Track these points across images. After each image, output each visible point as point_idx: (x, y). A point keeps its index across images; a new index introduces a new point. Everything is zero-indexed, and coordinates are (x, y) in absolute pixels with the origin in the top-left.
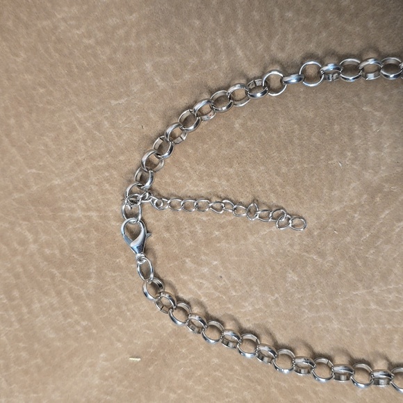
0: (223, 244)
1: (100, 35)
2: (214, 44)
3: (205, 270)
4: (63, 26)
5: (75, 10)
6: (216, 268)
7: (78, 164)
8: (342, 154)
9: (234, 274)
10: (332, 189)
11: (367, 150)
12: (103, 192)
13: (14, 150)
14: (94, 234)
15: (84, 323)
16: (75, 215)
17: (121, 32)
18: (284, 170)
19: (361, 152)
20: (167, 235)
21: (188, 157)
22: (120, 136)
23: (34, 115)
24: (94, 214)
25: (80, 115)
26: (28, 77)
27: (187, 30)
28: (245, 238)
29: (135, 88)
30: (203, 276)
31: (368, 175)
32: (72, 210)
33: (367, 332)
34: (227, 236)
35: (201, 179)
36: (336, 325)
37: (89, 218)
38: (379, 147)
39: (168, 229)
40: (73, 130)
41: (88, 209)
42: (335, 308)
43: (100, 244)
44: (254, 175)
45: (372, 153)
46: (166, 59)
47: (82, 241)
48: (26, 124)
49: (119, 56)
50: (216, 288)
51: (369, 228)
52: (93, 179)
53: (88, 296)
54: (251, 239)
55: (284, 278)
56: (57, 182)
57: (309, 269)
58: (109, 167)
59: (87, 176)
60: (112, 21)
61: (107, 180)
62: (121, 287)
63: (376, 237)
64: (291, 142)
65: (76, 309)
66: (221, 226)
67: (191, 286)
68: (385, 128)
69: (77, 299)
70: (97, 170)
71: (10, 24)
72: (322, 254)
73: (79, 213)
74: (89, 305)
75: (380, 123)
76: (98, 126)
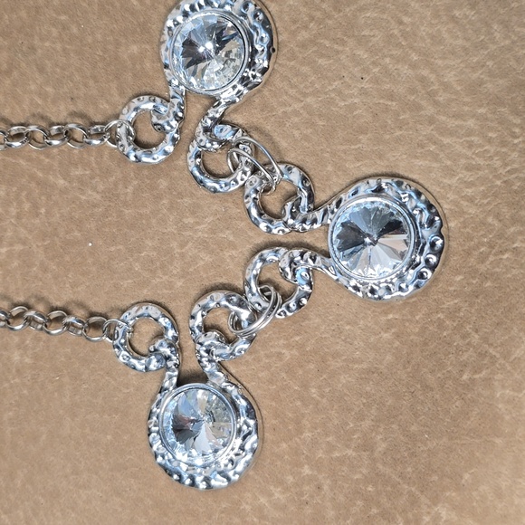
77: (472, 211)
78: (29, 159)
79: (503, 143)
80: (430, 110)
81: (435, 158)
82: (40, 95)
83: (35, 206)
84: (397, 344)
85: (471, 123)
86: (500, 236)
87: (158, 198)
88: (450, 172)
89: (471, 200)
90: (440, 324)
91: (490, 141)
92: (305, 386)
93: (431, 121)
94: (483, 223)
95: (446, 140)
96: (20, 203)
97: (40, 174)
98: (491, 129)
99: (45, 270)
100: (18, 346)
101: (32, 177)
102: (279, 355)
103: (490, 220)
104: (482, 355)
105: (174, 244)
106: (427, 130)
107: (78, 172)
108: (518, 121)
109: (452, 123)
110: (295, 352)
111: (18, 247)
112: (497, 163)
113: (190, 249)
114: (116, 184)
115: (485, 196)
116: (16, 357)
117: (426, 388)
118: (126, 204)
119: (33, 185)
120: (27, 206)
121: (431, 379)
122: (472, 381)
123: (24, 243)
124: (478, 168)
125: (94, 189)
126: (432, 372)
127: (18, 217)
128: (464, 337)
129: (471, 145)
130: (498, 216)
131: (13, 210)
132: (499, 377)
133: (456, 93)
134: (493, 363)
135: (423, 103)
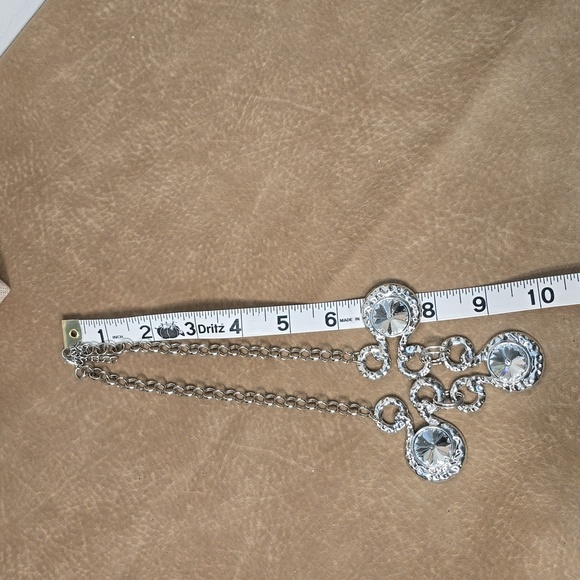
0: (149, 501)
1: (58, 409)
2: (118, 395)
3: (143, 519)
4: (39, 410)
5: (43, 399)
6: (149, 516)
7: (62, 481)
8: (196, 433)
9: (160, 516)
10: (196, 452)
11: (207, 427)
12: (79, 493)
13: (26, 485)
14: (80, 518)
15: (86, 571)
16: (67, 511)
17: (69, 403)
18: (170, 450)
19: (205, 428)
20: (118, 506)
21: (119, 459)
22: (81, 459)
23: (34, 462)
24: (77, 507)
25: (58, 454)
26: (26, 442)
27: (102, 392)
28: (160, 494)
29: (83, 430)
30: (143, 523)
31: (212, 439)
32: (65, 508)
33: (235, 525)
34: (150, 496)
35: (129, 469)
36: (218, 526)
37: (75, 510)
38: (213, 424)
39: (118, 502)
40: (56, 463)
41: (73, 505)
42: (214, 517)
43: (84, 523)
44: (155, 458)
45: (210, 427)
46: (96, 410)
47: (74, 525)
48: (30, 468)
49: (71, 416)
50: (152, 527)
51: (220, 467)
52: (73, 487)
53: (84, 555)
54: (163, 493)
55: (185, 509)
56: (53, 495)
57: (197, 499)
58: (79, 478)
59: (68, 487)
60: (63, 400)
61: (80, 485)
62: (101, 544)
63: (225, 471)
64: (170, 433)
65: (79, 564)
66: (146, 491)
67: (139, 530)
68: (213, 412)
69: (79, 559)
70: (73, 481)
71: (9, 416)
72: (201, 490)
73: (69, 509)
74: (86, 559)
75: (210, 411)
76: (68, 457)
77: (505, 474)
78: (276, 450)
79: (517, 442)
80: (481, 425)
81: (485, 448)
82: (282, 417)
83: (279, 475)
84: (473, 543)
85: (500, 431)
86: (520, 487)
87: (345, 470)
88: (493, 456)
89: (504, 469)
90: (494, 532)
91: (510, 440)
92: (428, 567)
93: (481, 431)
94: (510, 481)
95: (489, 440)
96: (271, 474)
97: (281, 458)
98: (510, 434)
99: (286, 509)
100: (271, 552)
101: (278, 460)
102: (414, 551)
103: (514, 479)
104: (517, 547)
105: (355, 494)
106: (479, 435)
107: (301, 457)
108: (523, 431)
109: (491, 431)
110: (421, 549)
111: (270, 498)
112: (515, 451)
113: (364, 497)
114: (322, 463)
115: (510, 467)
116: (270, 558)
117: (491, 565)
118: (328, 474)
119: (278, 463)
120: (275, 475)
121: (492, 561)
122: (513, 560)
123: (273, 495)
124: (506, 453)
125: (311, 465)
126: (492, 556)
127: (270, 481)
128: (507, 538)
129: (501, 442)
130: (517, 477)
131: (268, 478)
132: (526, 557)
133: (493, 417)
134: (522, 550)
135: (477, 422)
